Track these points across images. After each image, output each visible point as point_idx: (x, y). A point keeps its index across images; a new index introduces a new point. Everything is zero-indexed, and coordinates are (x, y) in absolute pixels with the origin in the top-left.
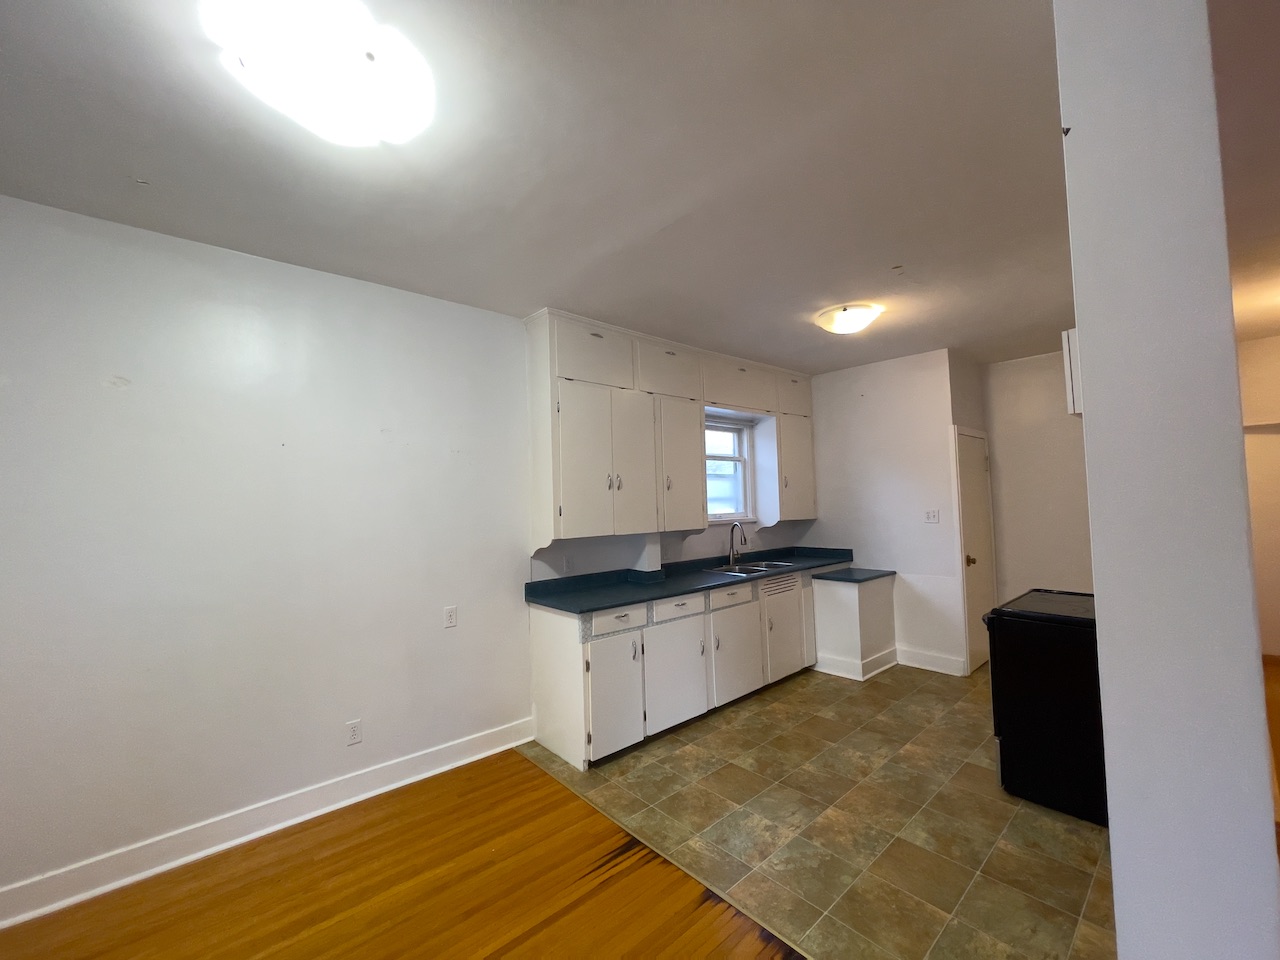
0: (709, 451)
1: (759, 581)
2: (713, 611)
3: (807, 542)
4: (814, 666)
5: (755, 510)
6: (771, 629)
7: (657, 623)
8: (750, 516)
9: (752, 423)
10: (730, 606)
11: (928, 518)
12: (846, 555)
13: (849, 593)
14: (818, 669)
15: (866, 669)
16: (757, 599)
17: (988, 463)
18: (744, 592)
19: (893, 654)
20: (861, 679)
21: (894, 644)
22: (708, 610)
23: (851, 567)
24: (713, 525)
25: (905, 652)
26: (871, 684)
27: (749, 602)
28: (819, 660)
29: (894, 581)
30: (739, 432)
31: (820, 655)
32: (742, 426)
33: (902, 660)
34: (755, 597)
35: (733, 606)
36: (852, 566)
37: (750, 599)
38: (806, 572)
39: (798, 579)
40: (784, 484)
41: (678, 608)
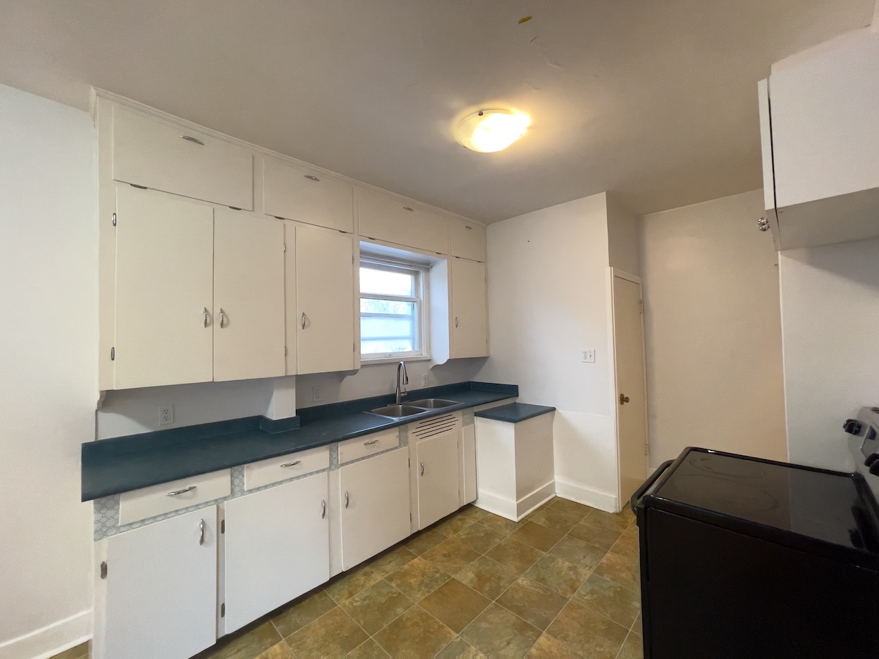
0: (363, 289)
1: (410, 425)
2: (342, 465)
3: (480, 378)
4: (475, 502)
5: (429, 348)
6: (422, 474)
7: (250, 491)
8: (425, 355)
9: (427, 266)
10: (368, 457)
11: (585, 358)
12: (513, 390)
13: (505, 432)
14: (479, 505)
15: (520, 509)
16: (406, 443)
17: (642, 306)
18: (390, 438)
19: (552, 486)
20: (514, 518)
21: (554, 478)
22: (333, 464)
23: (517, 402)
24: (366, 365)
25: (563, 486)
26: (525, 526)
27: (396, 448)
28: (480, 496)
29: (553, 416)
30: (416, 274)
31: (481, 491)
32: (419, 268)
33: (560, 493)
34: (403, 442)
35: (373, 455)
36: (518, 400)
37: (398, 444)
38: (470, 410)
39: (459, 417)
40: (455, 323)
41: (287, 469)
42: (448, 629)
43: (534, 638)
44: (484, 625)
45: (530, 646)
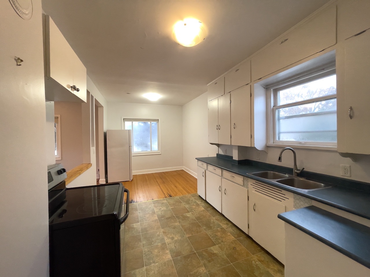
1: (249, 179)
6: (254, 210)
7: (209, 171)
10: (231, 181)
22: (222, 177)
34: (246, 186)
40: (348, 113)
41: (214, 170)
42: (191, 235)
43: (172, 255)
44: (186, 244)
45: (170, 251)
